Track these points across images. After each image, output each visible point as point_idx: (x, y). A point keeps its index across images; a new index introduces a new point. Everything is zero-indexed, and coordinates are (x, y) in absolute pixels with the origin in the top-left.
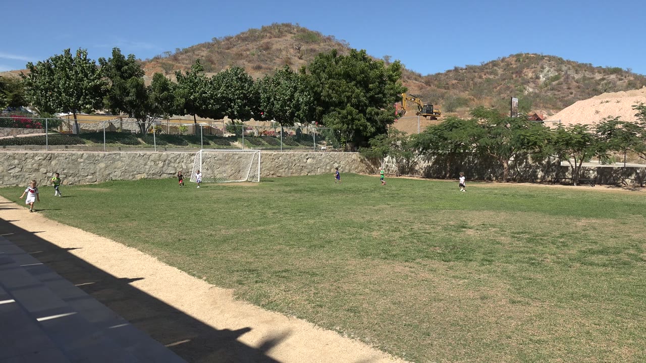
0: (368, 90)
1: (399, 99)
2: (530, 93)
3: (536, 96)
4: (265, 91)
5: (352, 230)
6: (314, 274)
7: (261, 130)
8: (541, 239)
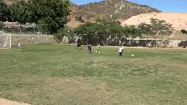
0: (56, 11)
1: (68, 14)
2: (117, 13)
3: (119, 14)
4: (13, 10)
5: (49, 66)
6: (32, 85)
7: (12, 26)
8: (119, 67)
